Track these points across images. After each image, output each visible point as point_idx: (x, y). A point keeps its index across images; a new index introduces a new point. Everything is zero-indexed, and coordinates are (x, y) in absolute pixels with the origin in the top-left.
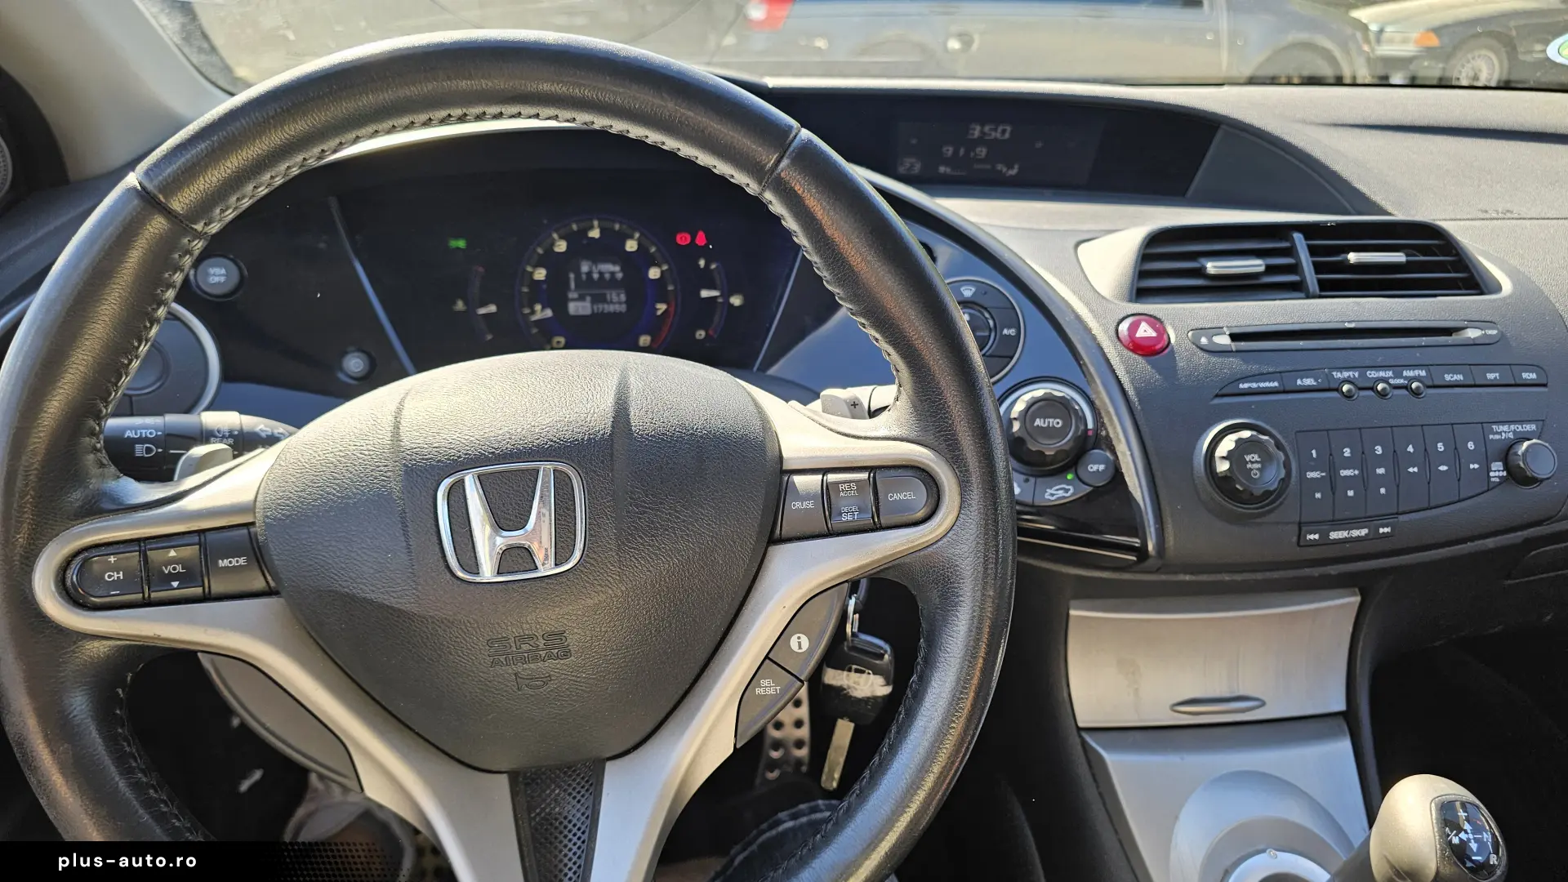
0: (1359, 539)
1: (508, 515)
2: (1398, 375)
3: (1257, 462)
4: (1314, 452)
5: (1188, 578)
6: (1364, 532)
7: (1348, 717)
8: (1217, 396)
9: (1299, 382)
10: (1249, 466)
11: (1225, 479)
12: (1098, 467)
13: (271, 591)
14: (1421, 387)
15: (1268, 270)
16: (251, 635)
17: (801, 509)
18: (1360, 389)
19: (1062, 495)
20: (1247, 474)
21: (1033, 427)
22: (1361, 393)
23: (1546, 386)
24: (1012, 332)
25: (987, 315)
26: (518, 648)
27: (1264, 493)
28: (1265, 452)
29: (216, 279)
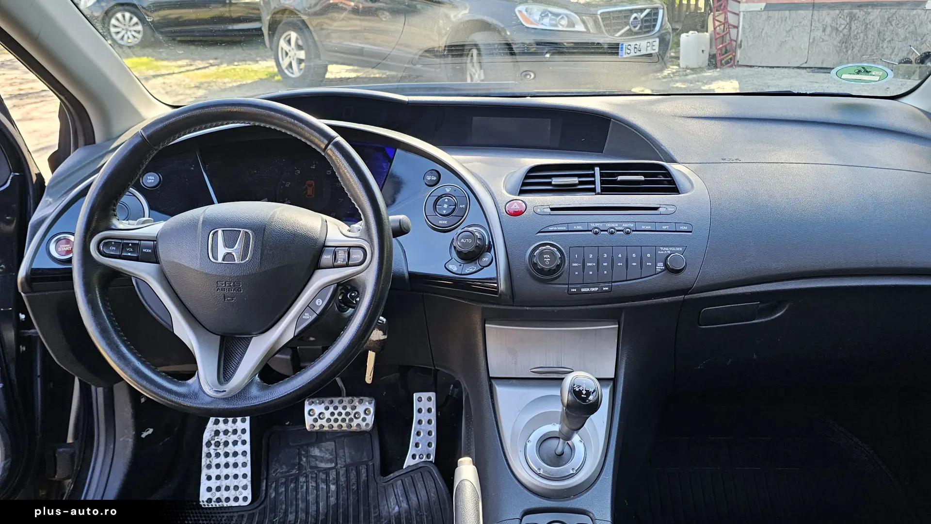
0: (594, 292)
1: (229, 243)
2: (619, 226)
3: (548, 258)
4: (576, 255)
5: (528, 308)
6: (596, 289)
7: (614, 380)
8: (539, 232)
9: (575, 227)
10: (545, 259)
11: (535, 264)
12: (486, 259)
13: (157, 262)
14: (629, 230)
15: (581, 183)
16: (149, 274)
17: (327, 258)
18: (602, 231)
19: (472, 270)
20: (543, 262)
21: (460, 242)
22: (602, 233)
23: (691, 232)
24: (464, 206)
25: (455, 200)
26: (226, 285)
27: (550, 270)
28: (552, 254)
29: (150, 181)
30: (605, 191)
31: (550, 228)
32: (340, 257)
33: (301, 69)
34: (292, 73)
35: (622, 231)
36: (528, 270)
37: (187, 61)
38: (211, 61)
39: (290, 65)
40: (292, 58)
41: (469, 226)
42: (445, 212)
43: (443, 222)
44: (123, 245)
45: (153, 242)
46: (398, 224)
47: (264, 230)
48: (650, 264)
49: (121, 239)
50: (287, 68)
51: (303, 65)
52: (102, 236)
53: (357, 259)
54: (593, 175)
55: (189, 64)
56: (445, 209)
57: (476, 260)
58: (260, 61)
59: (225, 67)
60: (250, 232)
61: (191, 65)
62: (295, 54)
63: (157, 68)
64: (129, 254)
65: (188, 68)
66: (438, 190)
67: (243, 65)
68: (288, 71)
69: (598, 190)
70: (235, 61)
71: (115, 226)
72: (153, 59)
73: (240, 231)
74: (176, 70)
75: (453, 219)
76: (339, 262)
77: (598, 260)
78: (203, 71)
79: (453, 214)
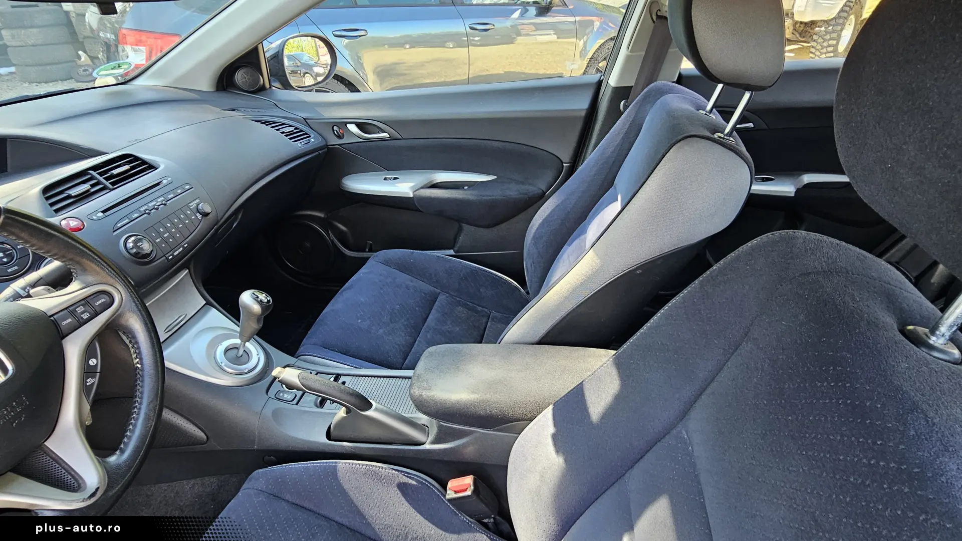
2: (157, 202)
3: (142, 245)
6: (182, 249)
7: (209, 304)
8: (114, 232)
9: (133, 216)
14: (165, 202)
15: (92, 187)
17: (67, 323)
18: (151, 210)
23: (192, 188)
30: (115, 185)
31: (118, 225)
35: (161, 204)
48: (193, 217)
54: (94, 178)
69: (111, 186)
77: (167, 230)
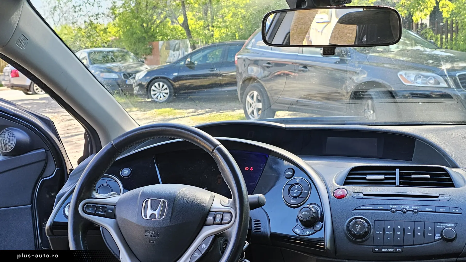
0: (391, 252)
1: (154, 208)
4: (379, 226)
5: (346, 261)
9: (379, 207)
10: (357, 228)
11: (350, 231)
12: (318, 226)
13: (115, 218)
14: (417, 211)
15: (386, 179)
16: (109, 225)
17: (210, 219)
18: (397, 210)
19: (309, 233)
20: (356, 230)
21: (302, 214)
22: (397, 212)
23: (461, 214)
24: (307, 191)
25: (302, 187)
26: (150, 233)
27: (360, 235)
28: (362, 225)
29: (126, 173)
30: (402, 184)
31: (362, 207)
32: (218, 218)
33: (259, 115)
34: (254, 117)
35: (412, 211)
36: (346, 235)
37: (193, 110)
38: (207, 110)
39: (253, 112)
40: (254, 108)
41: (309, 205)
42: (295, 195)
43: (294, 201)
44: (97, 208)
45: (114, 206)
46: (257, 199)
47: (174, 200)
48: (431, 234)
49: (96, 204)
50: (250, 114)
51: (260, 112)
52: (86, 202)
53: (226, 220)
54: (395, 174)
55: (194, 111)
56: (295, 193)
57: (312, 226)
58: (236, 110)
59: (215, 113)
60: (166, 201)
61: (195, 112)
62: (256, 105)
63: (175, 114)
64: (100, 213)
65: (193, 114)
66: (292, 181)
67: (225, 112)
68: (252, 115)
69: (398, 183)
70: (221, 110)
71: (94, 196)
72: (173, 109)
73: (161, 200)
74: (186, 115)
75: (299, 200)
76: (217, 222)
77: (394, 230)
78: (202, 116)
79: (300, 196)
